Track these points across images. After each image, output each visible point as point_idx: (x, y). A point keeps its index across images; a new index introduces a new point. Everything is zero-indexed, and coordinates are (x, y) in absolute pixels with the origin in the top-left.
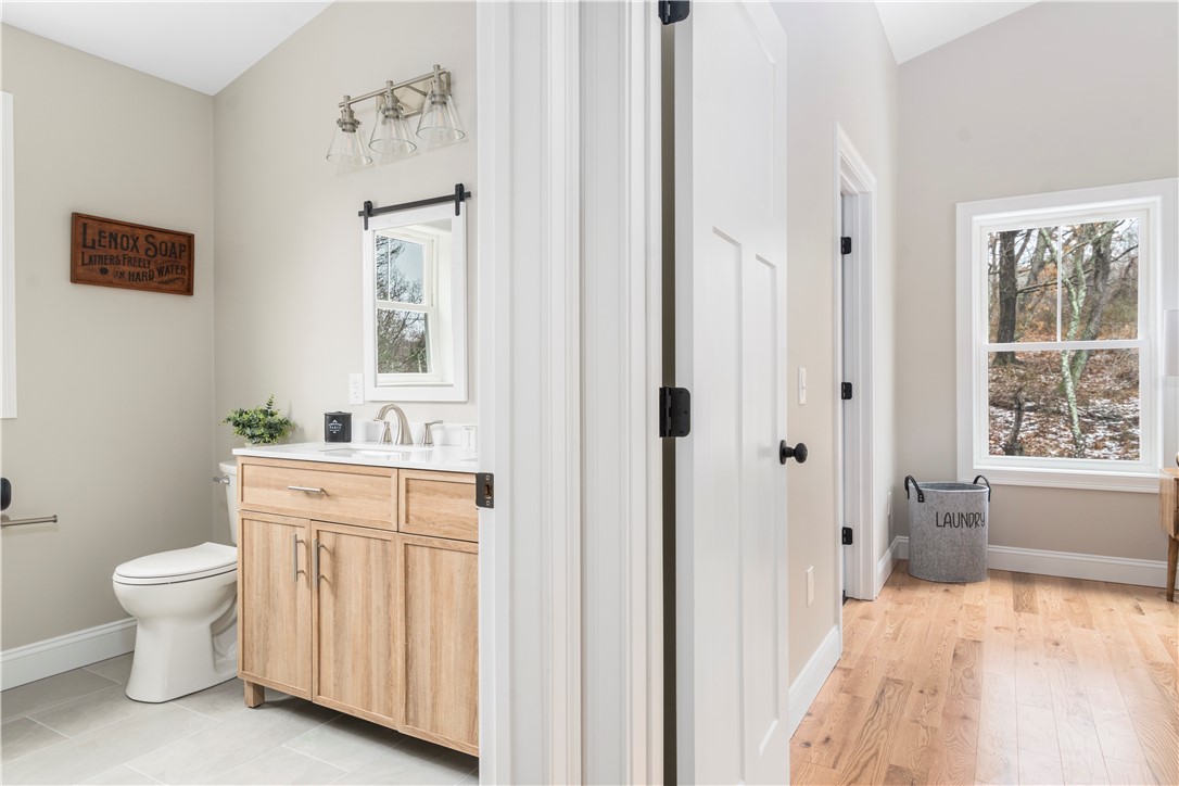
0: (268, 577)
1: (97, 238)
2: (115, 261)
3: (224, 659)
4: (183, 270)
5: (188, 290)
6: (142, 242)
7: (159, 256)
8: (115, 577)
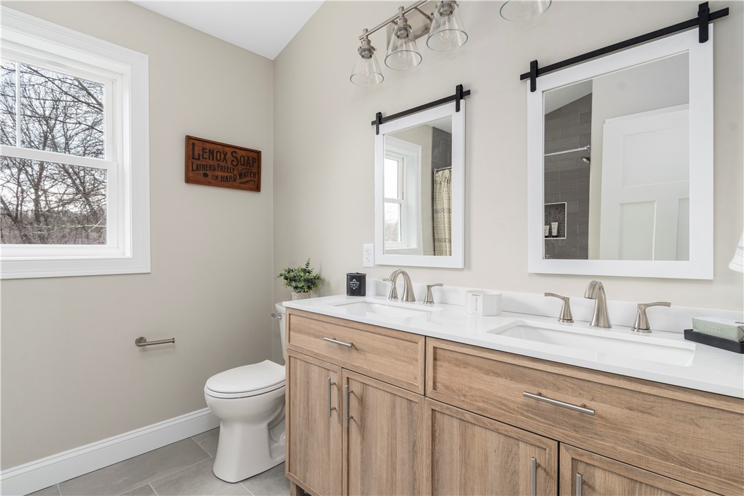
0: (308, 405)
1: (201, 153)
2: (212, 168)
3: (277, 444)
4: (254, 175)
5: (257, 188)
6: (229, 156)
7: (239, 166)
8: (206, 390)
